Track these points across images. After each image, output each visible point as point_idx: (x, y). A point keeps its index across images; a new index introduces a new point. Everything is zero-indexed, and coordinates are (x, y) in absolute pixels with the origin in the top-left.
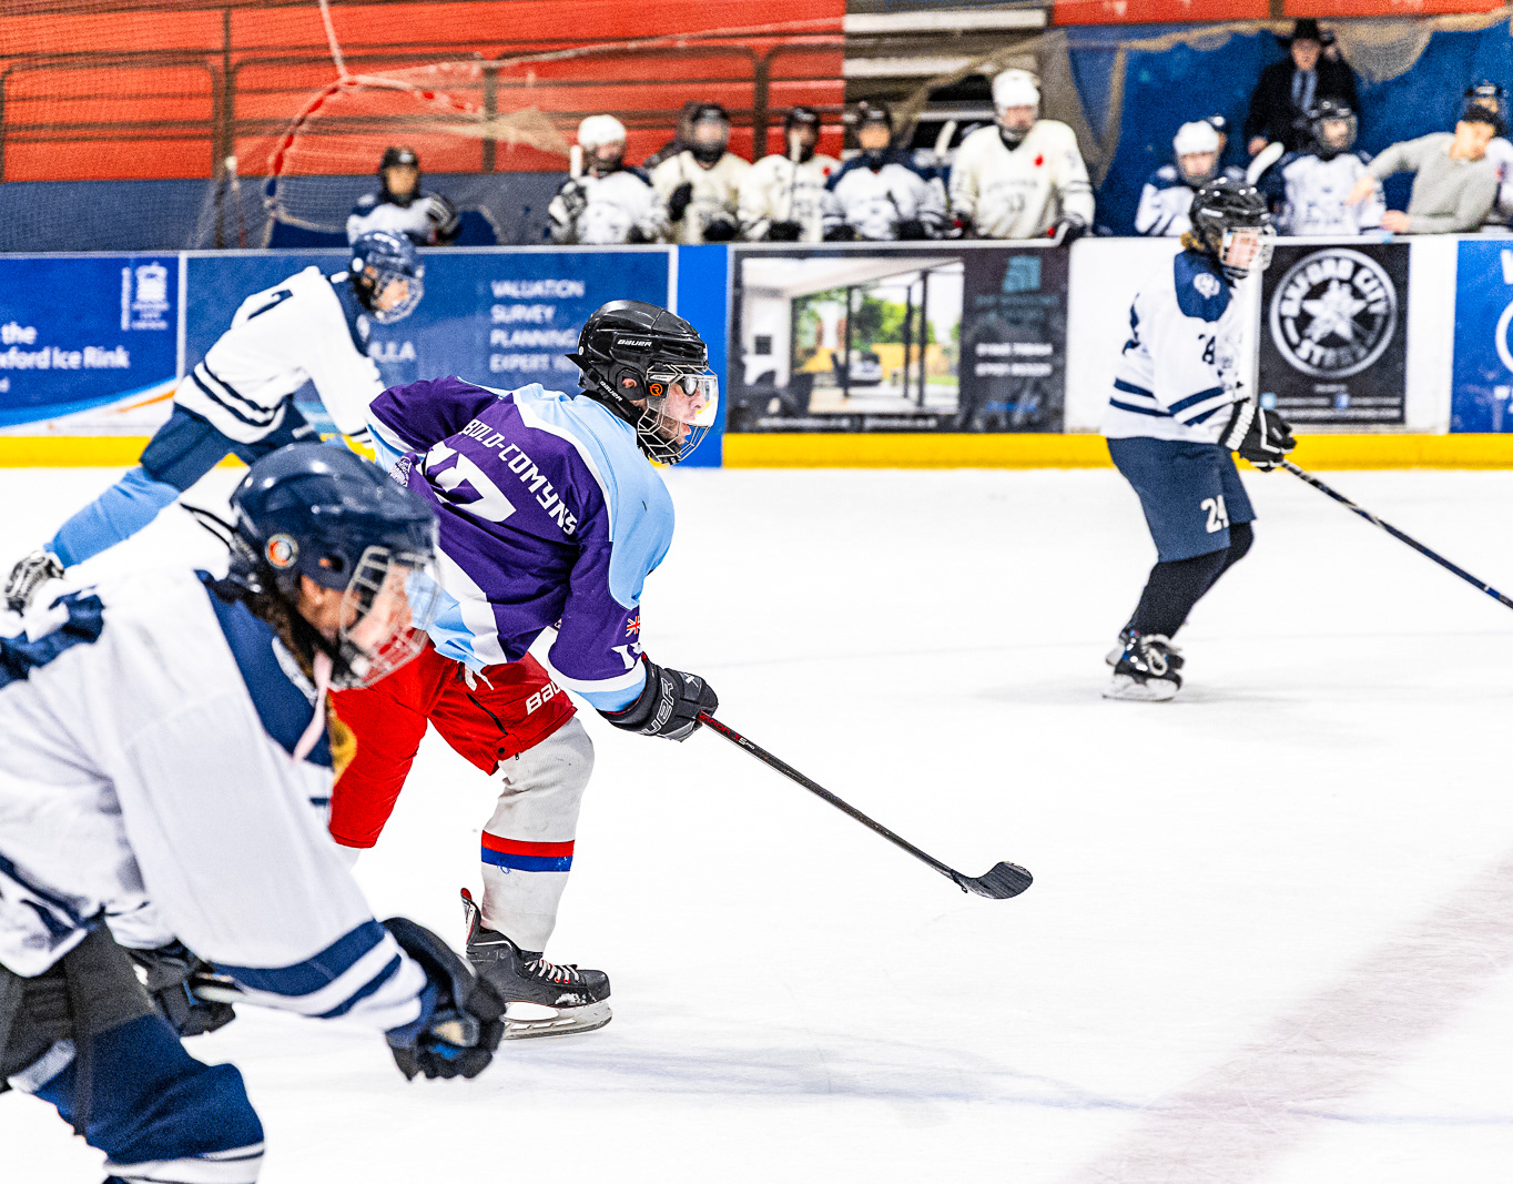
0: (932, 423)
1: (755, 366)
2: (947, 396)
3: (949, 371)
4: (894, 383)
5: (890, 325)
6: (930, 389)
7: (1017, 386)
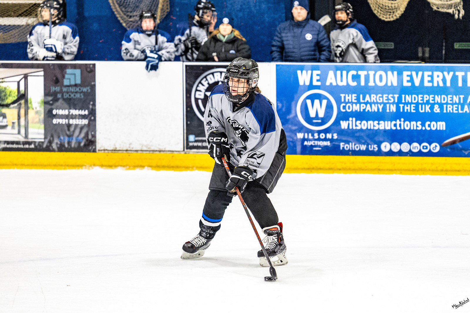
0: (32, 146)
2: (39, 134)
3: (39, 122)
4: (13, 127)
6: (30, 130)
7: (72, 129)
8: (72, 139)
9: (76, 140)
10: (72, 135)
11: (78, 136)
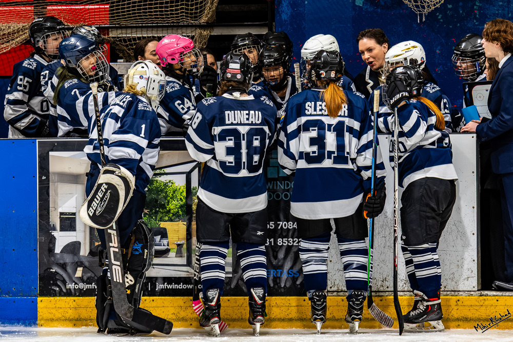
1: (62, 239)
4: (179, 254)
5: (173, 205)
7: (281, 255)
8: (281, 273)
9: (288, 273)
10: (281, 267)
11: (292, 268)
